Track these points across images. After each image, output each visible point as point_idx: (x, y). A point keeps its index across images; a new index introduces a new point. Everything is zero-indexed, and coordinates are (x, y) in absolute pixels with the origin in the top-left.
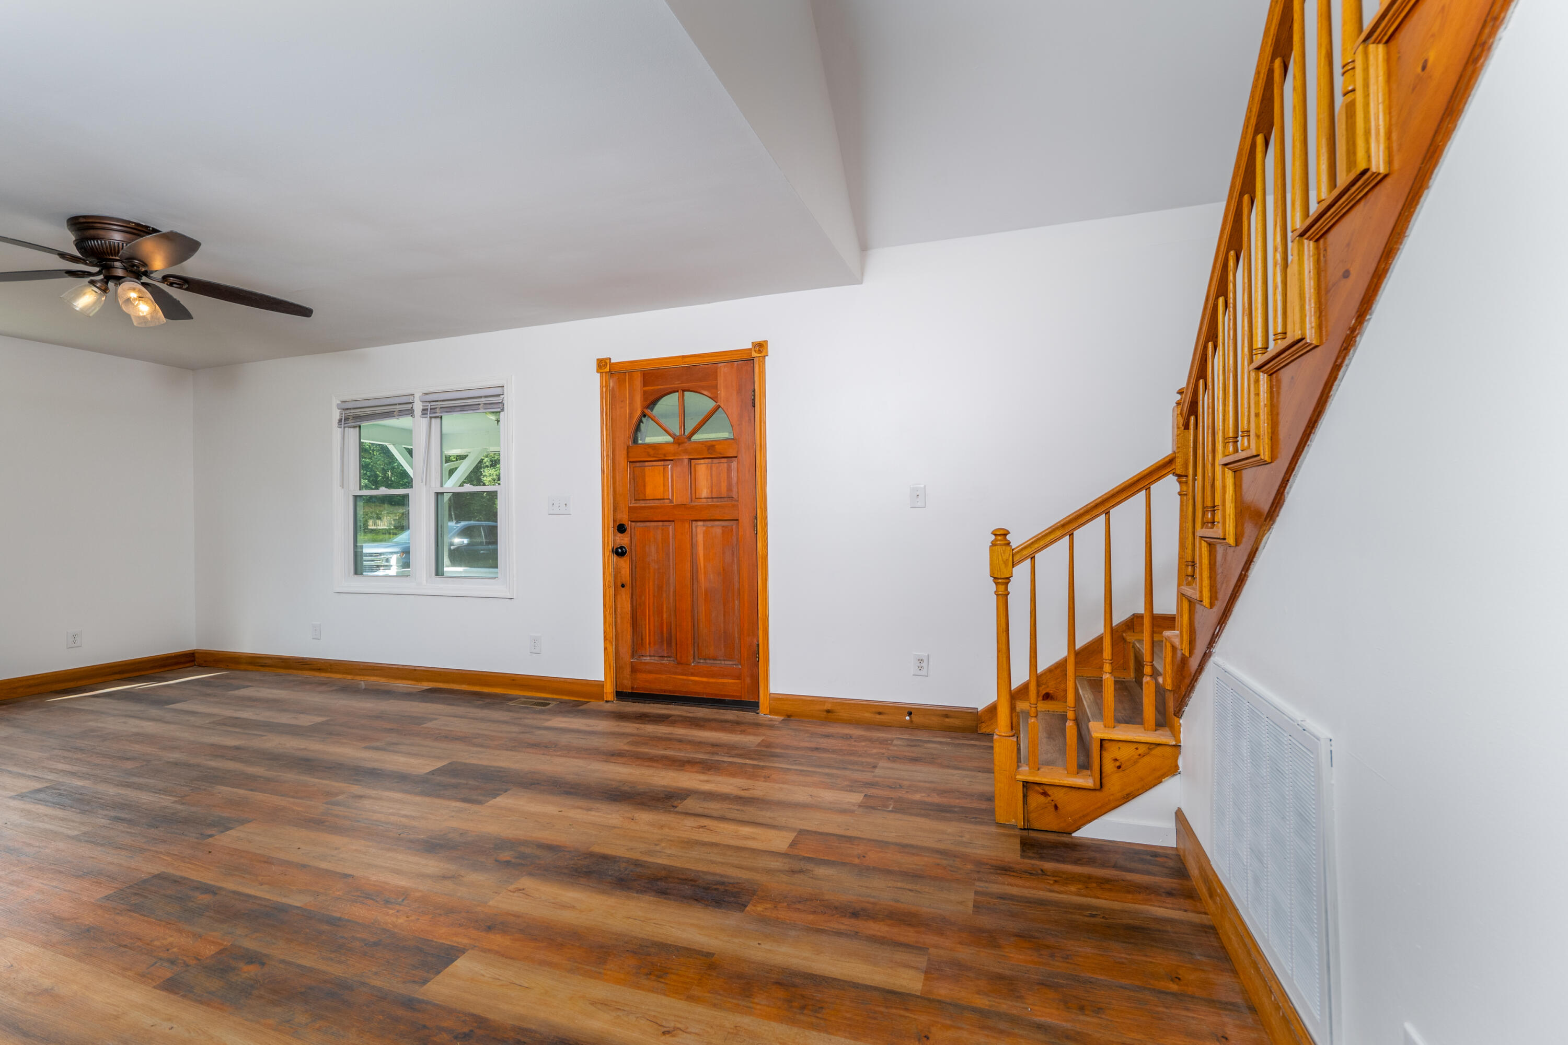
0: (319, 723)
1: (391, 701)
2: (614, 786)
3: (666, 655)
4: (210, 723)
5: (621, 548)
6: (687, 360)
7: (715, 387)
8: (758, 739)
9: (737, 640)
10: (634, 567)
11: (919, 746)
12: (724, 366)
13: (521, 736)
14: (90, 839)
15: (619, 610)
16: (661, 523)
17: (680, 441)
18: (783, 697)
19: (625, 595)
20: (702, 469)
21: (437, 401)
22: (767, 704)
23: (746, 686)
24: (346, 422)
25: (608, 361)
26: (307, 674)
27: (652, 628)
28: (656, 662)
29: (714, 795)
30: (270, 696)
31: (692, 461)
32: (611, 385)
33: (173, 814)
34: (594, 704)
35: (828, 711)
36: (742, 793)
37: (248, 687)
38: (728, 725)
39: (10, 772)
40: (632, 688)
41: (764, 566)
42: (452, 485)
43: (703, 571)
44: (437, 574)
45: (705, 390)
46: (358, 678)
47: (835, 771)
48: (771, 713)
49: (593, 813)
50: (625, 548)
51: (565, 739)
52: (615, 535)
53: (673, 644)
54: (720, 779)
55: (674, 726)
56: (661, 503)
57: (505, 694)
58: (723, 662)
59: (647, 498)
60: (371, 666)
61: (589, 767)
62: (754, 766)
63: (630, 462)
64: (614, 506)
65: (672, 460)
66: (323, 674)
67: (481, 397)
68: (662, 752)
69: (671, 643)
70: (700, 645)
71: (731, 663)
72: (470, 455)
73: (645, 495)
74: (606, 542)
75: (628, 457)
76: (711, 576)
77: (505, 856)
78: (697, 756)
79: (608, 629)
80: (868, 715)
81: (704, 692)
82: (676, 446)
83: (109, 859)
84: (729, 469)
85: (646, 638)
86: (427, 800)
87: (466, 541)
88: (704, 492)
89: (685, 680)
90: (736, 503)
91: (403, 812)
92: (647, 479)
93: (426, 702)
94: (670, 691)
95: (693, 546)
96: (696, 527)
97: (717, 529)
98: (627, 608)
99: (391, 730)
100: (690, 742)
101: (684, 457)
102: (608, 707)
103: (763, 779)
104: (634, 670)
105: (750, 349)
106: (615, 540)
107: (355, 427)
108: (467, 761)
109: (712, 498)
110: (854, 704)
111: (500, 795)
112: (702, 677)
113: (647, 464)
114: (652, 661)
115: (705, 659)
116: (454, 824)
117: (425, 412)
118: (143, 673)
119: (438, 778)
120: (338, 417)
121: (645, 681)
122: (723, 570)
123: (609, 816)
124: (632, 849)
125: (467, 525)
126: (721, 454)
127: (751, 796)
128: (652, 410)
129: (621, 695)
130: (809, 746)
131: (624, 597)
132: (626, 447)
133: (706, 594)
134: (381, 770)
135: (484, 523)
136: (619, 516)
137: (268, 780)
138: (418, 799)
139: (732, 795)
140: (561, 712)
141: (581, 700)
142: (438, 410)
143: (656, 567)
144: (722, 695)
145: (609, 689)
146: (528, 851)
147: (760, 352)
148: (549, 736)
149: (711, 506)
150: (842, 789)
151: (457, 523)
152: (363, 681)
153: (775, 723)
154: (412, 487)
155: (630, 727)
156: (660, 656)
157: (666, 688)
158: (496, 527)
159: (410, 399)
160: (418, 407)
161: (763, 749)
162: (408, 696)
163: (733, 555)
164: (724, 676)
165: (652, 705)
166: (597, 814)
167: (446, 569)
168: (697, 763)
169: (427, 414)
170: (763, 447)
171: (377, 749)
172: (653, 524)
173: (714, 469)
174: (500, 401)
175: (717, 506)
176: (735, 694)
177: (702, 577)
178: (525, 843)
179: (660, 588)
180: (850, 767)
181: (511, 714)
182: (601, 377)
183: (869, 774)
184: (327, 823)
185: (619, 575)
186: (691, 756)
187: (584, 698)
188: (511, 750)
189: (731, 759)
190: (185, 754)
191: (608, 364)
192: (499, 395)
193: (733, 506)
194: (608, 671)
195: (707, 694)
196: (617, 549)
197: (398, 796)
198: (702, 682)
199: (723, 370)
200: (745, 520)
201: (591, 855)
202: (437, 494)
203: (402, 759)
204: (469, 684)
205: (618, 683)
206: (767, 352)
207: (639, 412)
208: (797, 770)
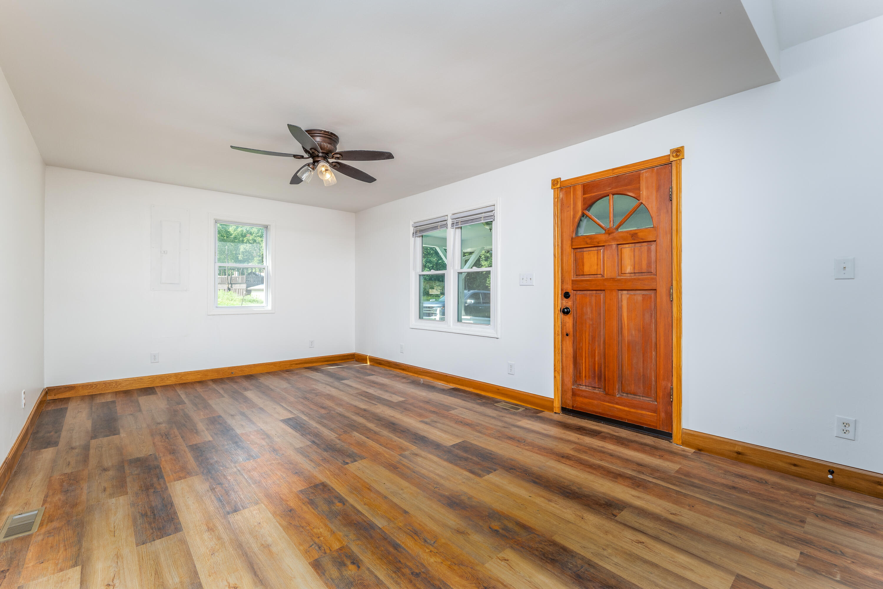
0: (400, 401)
1: (435, 393)
2: (566, 484)
3: (597, 387)
4: (356, 393)
5: (567, 308)
6: (616, 171)
7: (639, 189)
8: (677, 467)
9: (654, 383)
10: (575, 322)
11: (848, 508)
12: (646, 172)
13: (503, 429)
14: (301, 451)
15: (564, 351)
16: (594, 292)
17: (610, 232)
18: (695, 433)
19: (569, 342)
20: (627, 251)
21: (459, 218)
22: (679, 436)
23: (661, 419)
24: (416, 234)
25: (559, 180)
26: (398, 371)
27: (587, 366)
28: (590, 390)
29: (646, 512)
30: (381, 382)
31: (619, 246)
32: (561, 196)
33: (335, 445)
34: (547, 414)
35: (739, 453)
36: (671, 517)
37: (373, 375)
38: (647, 448)
39: (283, 406)
40: (573, 407)
41: (679, 326)
42: (467, 269)
43: (626, 328)
44: (458, 321)
45: (630, 192)
46: (420, 376)
47: (759, 516)
48: (683, 444)
49: (553, 504)
50: (569, 308)
51: (530, 437)
52: (562, 300)
53: (603, 379)
54: (648, 497)
55: (605, 442)
56: (595, 278)
57: (493, 398)
58: (642, 398)
59: (585, 274)
60: (426, 371)
61: (548, 463)
62: (677, 492)
63: (573, 249)
64: (561, 280)
65: (604, 246)
66: (405, 372)
67: (482, 213)
68: (598, 462)
69: (601, 378)
70: (623, 382)
71: (648, 399)
72: (475, 252)
73: (583, 272)
74: (556, 304)
75: (572, 245)
76: (633, 332)
77: (496, 525)
78: (625, 472)
79: (557, 364)
80: (780, 464)
81: (627, 418)
82: (607, 236)
83: (306, 465)
84: (649, 250)
85: (583, 373)
86: (450, 465)
87: (473, 301)
88: (628, 269)
89: (612, 407)
90: (655, 276)
91: (437, 472)
92: (585, 260)
93: (452, 397)
94: (600, 413)
95: (620, 308)
96: (622, 295)
97: (638, 296)
98: (570, 350)
99: (434, 412)
100: (619, 458)
101: (613, 243)
102: (556, 417)
103: (687, 507)
104: (574, 394)
105: (669, 155)
106: (562, 303)
107: (420, 237)
108: (473, 442)
109: (635, 273)
110: (766, 451)
111: (492, 472)
112: (624, 406)
113: (585, 249)
114: (587, 390)
115: (627, 394)
116: (465, 489)
117: (453, 225)
118: (336, 362)
119: (457, 451)
120: (412, 232)
121: (581, 403)
122: (643, 328)
123: (565, 511)
124: (584, 547)
125: (473, 292)
126: (642, 239)
127: (680, 522)
128: (589, 211)
129: (564, 410)
130: (725, 483)
131: (568, 342)
132: (571, 239)
133: (628, 347)
134: (427, 438)
135: (482, 291)
136: (565, 287)
137: (376, 433)
138: (445, 464)
139: (662, 516)
140: (526, 416)
141: (539, 409)
142: (459, 223)
143: (591, 323)
144: (640, 423)
145: (557, 405)
146: (510, 525)
147: (677, 156)
148: (520, 434)
149: (634, 279)
150: (772, 538)
151: (469, 291)
152: (422, 379)
153: (688, 454)
154: (446, 270)
155: (573, 436)
156: (593, 387)
157: (597, 410)
158: (490, 294)
159: (446, 218)
160: (450, 222)
161: (683, 477)
162: (443, 391)
163: (651, 316)
164: (642, 409)
165: (586, 420)
166: (555, 506)
167: (463, 317)
168: (628, 478)
169: (454, 226)
170: (679, 231)
171: (426, 423)
172: (589, 292)
173: (636, 251)
174: (493, 215)
175: (639, 279)
176: (652, 424)
177: (625, 332)
178: (508, 518)
179: (593, 338)
180: (774, 515)
181: (497, 412)
182: (554, 192)
183: (798, 528)
184: (399, 469)
185: (565, 327)
186: (622, 470)
187: (542, 408)
188: (497, 439)
189: (654, 481)
190: (344, 409)
191: (559, 182)
192: (492, 211)
193: (652, 279)
194: (557, 393)
195: (628, 420)
196: (564, 309)
197: (435, 459)
198: (625, 411)
199: (645, 175)
200: (662, 290)
201: (554, 544)
202: (459, 273)
203: (439, 433)
204: (474, 388)
205: (563, 402)
206: (683, 156)
207: (580, 213)
208: (719, 505)
